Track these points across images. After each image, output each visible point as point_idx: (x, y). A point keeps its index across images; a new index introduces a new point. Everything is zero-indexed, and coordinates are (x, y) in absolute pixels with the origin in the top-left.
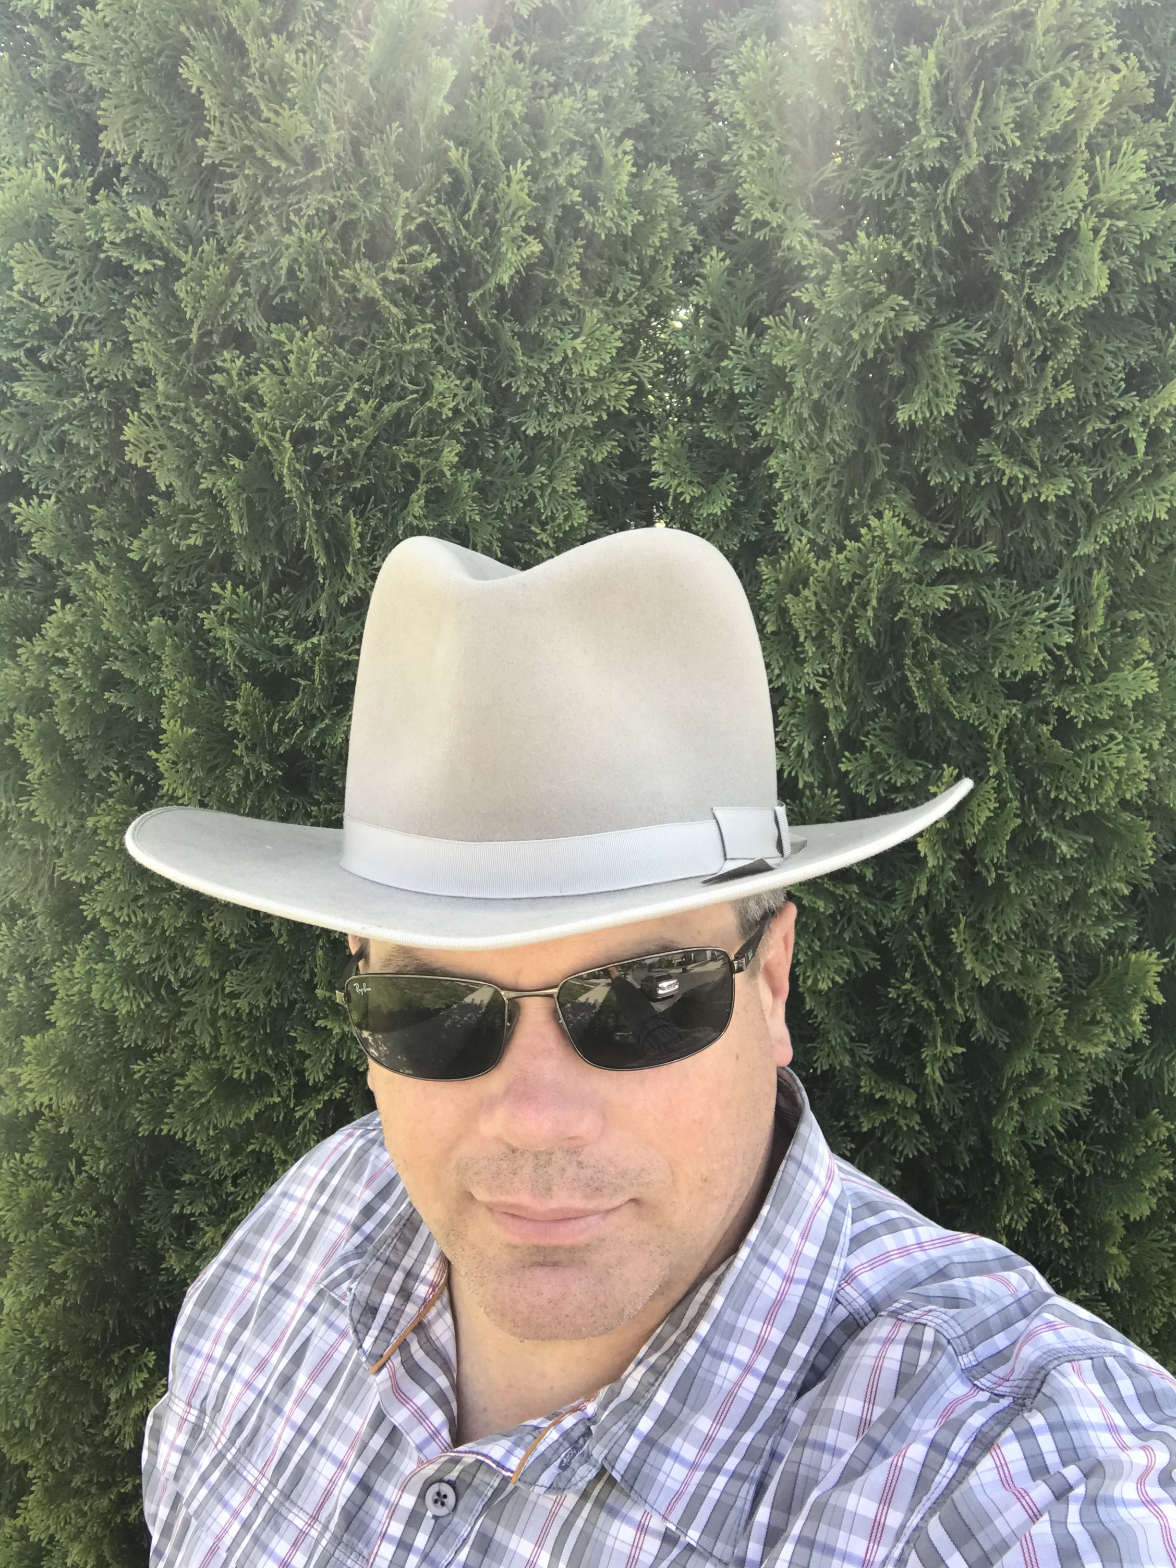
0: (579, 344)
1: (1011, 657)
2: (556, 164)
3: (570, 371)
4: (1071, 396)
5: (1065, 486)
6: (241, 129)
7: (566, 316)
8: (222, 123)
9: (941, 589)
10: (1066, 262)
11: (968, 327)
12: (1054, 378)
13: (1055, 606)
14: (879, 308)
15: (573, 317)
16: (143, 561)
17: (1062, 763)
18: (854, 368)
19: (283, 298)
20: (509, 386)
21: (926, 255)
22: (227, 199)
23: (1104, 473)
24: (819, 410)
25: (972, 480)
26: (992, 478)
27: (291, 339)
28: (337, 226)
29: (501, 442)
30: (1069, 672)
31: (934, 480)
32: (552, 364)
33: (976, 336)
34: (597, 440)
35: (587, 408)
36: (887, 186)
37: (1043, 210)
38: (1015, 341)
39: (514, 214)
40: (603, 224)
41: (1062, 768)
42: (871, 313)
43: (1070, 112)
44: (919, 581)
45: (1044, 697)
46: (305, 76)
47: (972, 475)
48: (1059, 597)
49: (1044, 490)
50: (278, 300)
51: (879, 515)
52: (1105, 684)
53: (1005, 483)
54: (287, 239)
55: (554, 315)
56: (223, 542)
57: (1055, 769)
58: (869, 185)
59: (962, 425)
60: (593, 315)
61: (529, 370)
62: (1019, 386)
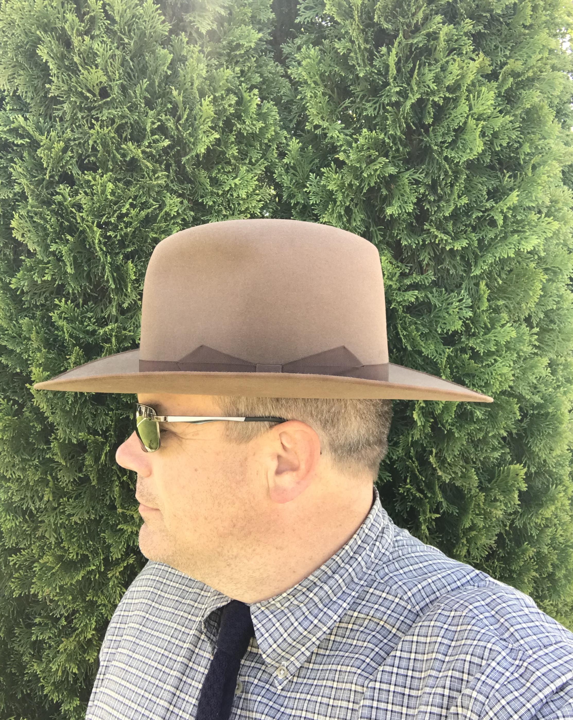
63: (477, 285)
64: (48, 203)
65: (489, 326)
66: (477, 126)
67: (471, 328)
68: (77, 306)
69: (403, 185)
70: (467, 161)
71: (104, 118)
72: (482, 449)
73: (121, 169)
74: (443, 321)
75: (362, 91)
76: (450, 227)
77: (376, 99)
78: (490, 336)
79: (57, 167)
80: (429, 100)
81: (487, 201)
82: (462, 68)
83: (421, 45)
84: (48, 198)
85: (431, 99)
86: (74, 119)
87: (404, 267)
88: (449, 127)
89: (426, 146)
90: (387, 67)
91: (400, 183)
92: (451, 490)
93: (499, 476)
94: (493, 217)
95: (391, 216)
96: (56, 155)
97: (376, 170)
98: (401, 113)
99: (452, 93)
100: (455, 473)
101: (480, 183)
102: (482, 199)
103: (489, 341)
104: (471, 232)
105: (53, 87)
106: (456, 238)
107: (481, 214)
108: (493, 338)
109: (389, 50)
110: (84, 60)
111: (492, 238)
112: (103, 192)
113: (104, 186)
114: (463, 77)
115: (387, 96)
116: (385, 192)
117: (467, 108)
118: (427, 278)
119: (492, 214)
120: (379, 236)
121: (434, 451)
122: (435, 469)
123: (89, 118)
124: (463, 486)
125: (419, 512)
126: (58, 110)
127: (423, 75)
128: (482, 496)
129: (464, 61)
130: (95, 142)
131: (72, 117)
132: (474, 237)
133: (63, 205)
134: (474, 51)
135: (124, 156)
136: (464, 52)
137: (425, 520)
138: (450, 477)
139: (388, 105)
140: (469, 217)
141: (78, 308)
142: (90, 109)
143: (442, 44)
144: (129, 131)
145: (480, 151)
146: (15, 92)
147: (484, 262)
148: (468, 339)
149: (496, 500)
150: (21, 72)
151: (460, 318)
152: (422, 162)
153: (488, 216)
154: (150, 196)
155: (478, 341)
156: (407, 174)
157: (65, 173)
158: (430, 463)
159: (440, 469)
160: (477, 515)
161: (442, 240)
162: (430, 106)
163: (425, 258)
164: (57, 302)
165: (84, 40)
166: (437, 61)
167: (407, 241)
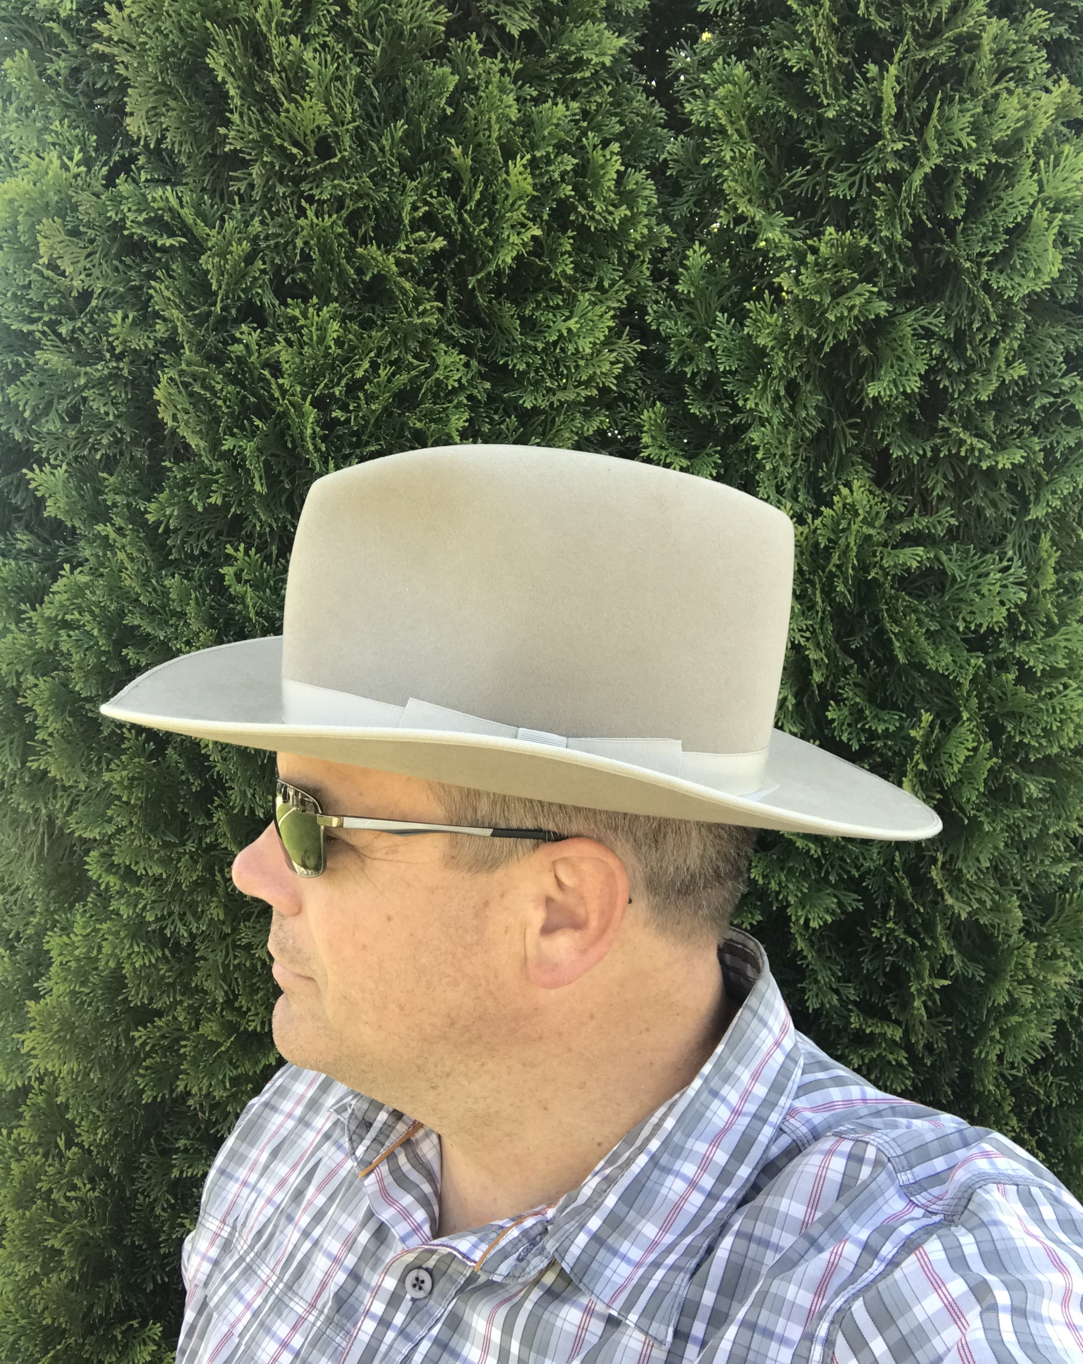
0: (572, 324)
1: (972, 613)
2: (549, 162)
3: (563, 350)
4: (1024, 373)
5: (1018, 457)
6: (258, 121)
7: (558, 300)
8: (241, 115)
9: (908, 551)
10: (1016, 254)
11: (926, 314)
12: (1007, 358)
13: (1008, 568)
14: (850, 294)
15: (564, 300)
16: (158, 523)
17: (1022, 710)
18: (827, 349)
19: (293, 279)
20: (506, 364)
21: (890, 245)
22: (243, 186)
23: (1051, 444)
24: (792, 388)
25: (929, 454)
26: (949, 451)
27: (305, 315)
28: (344, 213)
29: (496, 417)
30: (1023, 628)
31: (896, 453)
32: (547, 343)
33: (936, 322)
34: (587, 416)
35: (580, 383)
36: (850, 188)
37: (992, 209)
38: (970, 324)
39: (513, 205)
40: (592, 218)
41: (1021, 715)
42: (841, 299)
43: (1018, 120)
44: (885, 545)
45: (1004, 650)
46: (320, 73)
47: (928, 449)
48: (1011, 560)
49: (1000, 458)
50: (288, 280)
51: (848, 485)
52: (1057, 637)
53: (963, 454)
54: (302, 222)
55: (545, 299)
56: (239, 505)
57: (1015, 716)
58: (835, 186)
59: (918, 406)
60: (584, 298)
61: (525, 349)
62: (971, 367)
63: (1036, 539)
64: (217, 358)
65: (1056, 620)
66: (1050, 223)
67: (1020, 624)
68: (267, 558)
69: (902, 338)
70: (1029, 295)
71: (325, 196)
72: (1033, 860)
73: (353, 297)
74: (969, 609)
75: (828, 151)
76: (990, 424)
77: (855, 167)
78: (1057, 638)
79: (234, 290)
80: (957, 170)
81: (1064, 375)
82: (1025, 107)
83: (943, 60)
84: (216, 349)
85: (963, 168)
86: (269, 199)
87: (895, 502)
88: (996, 226)
89: (948, 262)
90: (878, 101)
91: (894, 335)
92: (969, 935)
93: (1062, 910)
94: (1073, 406)
95: (875, 399)
96: (234, 267)
97: (851, 309)
98: (904, 195)
99: (1004, 157)
100: (979, 901)
101: (1051, 337)
102: (1054, 370)
103: (1054, 649)
104: (1030, 435)
105: (232, 134)
106: (1000, 446)
107: (1052, 399)
108: (1063, 644)
109: (883, 69)
110: (289, 81)
111: (1070, 448)
112: (322, 339)
113: (322, 328)
114: (1028, 124)
115: (878, 160)
116: (865, 352)
117: (1035, 188)
118: (940, 522)
119: (1072, 399)
120: (849, 437)
121: (940, 857)
122: (940, 893)
123: (296, 197)
124: (993, 926)
125: (908, 974)
126: (238, 179)
127: (949, 120)
128: (1032, 947)
129: (1028, 95)
130: (306, 243)
131: (264, 195)
132: (1036, 444)
133: (246, 363)
134: (1049, 75)
135: (360, 271)
136: (1031, 76)
137: (919, 991)
138: (969, 909)
139: (878, 178)
140: (1026, 405)
141: (269, 564)
142: (297, 181)
143: (986, 59)
144: (372, 224)
145: (1056, 275)
146: (159, 142)
147: (1054, 492)
148: (1013, 645)
149: (1055, 956)
150: (172, 103)
151: (1002, 603)
152: (937, 295)
153: (1063, 403)
154: (407, 349)
155: (1033, 648)
156: (910, 318)
157: (250, 302)
158: (932, 879)
159: (950, 892)
160: (1020, 983)
161: (972, 449)
162: (959, 182)
163: (937, 484)
164: (230, 550)
165: (290, 44)
166: (974, 94)
167: (903, 450)
